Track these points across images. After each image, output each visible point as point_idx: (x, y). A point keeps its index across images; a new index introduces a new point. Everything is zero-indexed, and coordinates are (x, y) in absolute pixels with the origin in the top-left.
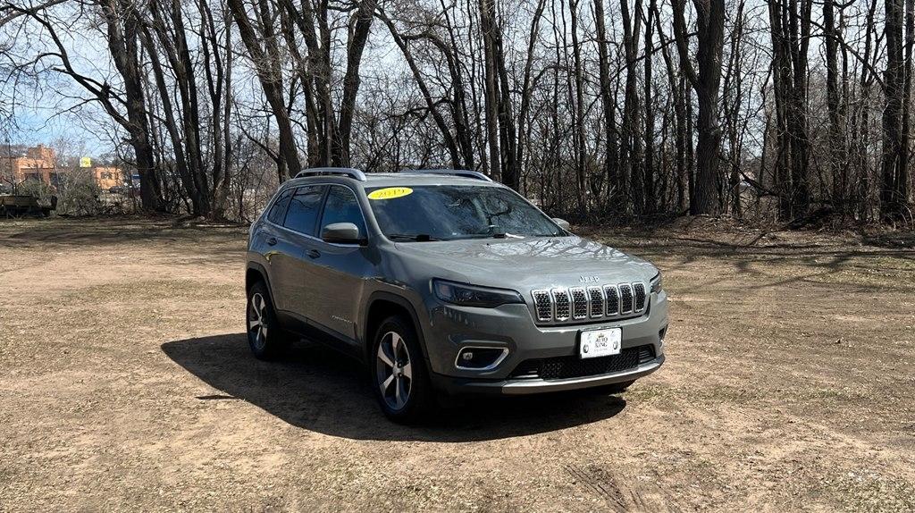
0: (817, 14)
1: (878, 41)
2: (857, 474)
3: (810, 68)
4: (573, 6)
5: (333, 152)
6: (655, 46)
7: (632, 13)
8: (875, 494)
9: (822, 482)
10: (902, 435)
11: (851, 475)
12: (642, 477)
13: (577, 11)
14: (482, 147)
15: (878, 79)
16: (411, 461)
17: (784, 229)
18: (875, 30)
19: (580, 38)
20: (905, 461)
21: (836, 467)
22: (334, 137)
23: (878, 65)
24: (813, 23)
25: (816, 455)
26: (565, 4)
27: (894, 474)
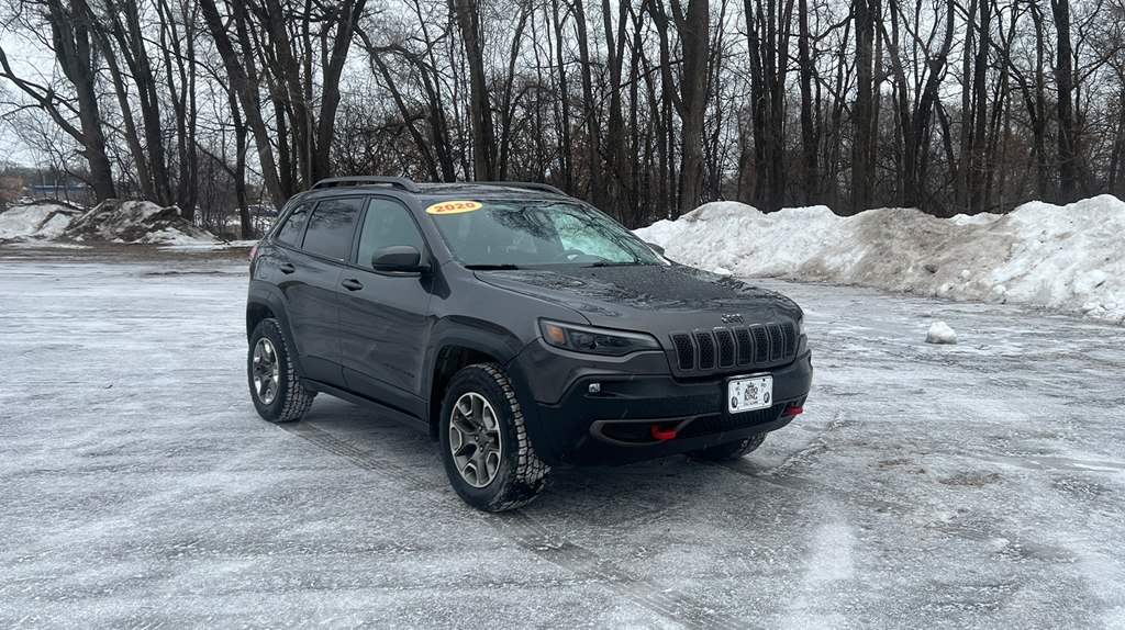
0: (793, 46)
1: (848, 73)
13: (562, 33)
15: (846, 108)
18: (845, 62)
23: (848, 95)
24: (789, 56)
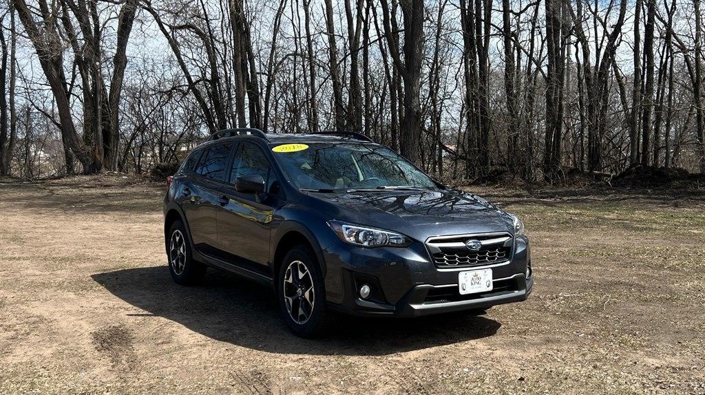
0: (497, 18)
2: (471, 369)
3: (491, 60)
4: (306, 6)
5: (103, 119)
6: (372, 40)
7: (354, 12)
8: (479, 385)
9: (441, 377)
10: (516, 338)
11: (466, 370)
12: (294, 378)
13: (310, 9)
14: (233, 117)
16: (96, 371)
17: (470, 185)
19: (312, 31)
20: (511, 358)
21: (456, 364)
22: (103, 107)
24: (492, 25)
25: (443, 355)
26: (299, 4)
27: (500, 368)
